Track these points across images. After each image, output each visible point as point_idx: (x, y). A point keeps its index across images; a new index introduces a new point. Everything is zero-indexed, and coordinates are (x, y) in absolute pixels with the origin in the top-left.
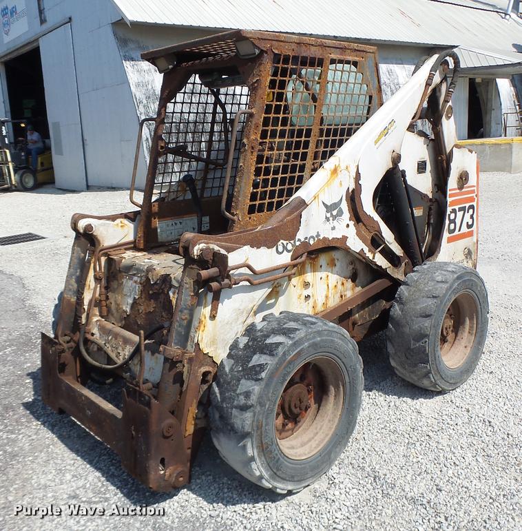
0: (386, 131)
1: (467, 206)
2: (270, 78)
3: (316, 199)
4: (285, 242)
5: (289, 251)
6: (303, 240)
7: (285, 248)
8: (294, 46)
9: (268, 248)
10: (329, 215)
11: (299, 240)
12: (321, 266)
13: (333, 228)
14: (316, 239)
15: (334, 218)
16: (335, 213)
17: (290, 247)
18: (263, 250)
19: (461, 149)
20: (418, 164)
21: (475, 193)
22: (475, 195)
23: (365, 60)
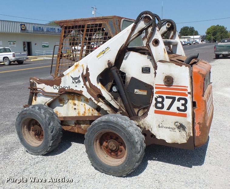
0: (104, 52)
1: (177, 97)
2: (64, 34)
3: (68, 75)
4: (56, 86)
5: (58, 89)
6: (63, 87)
7: (56, 88)
8: (73, 23)
9: (51, 86)
10: (74, 81)
11: (61, 87)
12: (82, 100)
13: (76, 86)
14: (68, 88)
15: (76, 83)
16: (77, 81)
17: (58, 88)
18: (49, 86)
19: (166, 63)
20: (142, 68)
21: (187, 91)
22: (187, 92)
23: (107, 22)
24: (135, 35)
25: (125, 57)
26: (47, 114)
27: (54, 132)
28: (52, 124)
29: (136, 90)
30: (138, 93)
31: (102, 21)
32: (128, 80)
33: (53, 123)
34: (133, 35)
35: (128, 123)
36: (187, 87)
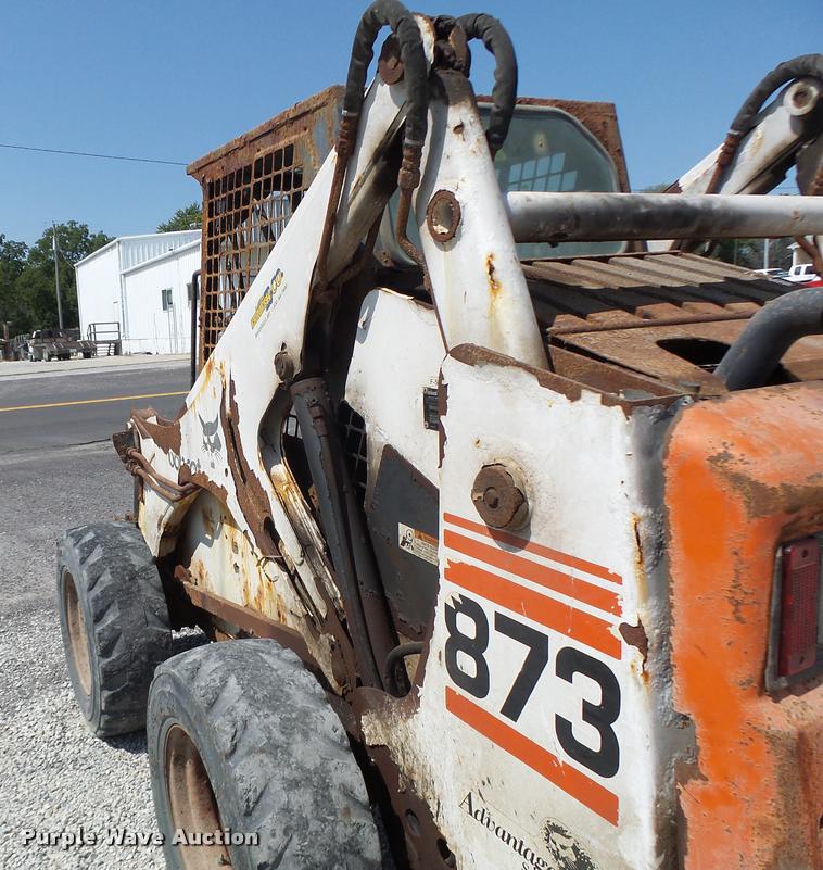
0: (267, 297)
1: (557, 642)
3: (193, 407)
4: (174, 454)
5: (177, 469)
6: (185, 461)
7: (174, 462)
8: (223, 162)
9: (164, 451)
10: (206, 439)
11: (183, 458)
13: (213, 465)
14: (197, 469)
15: (213, 447)
16: (212, 439)
17: (177, 463)
19: (489, 368)
20: (425, 396)
21: (618, 611)
22: (615, 622)
23: (311, 133)
24: (362, 181)
25: (360, 324)
26: (109, 571)
27: (115, 655)
28: (110, 618)
29: (404, 530)
30: (410, 551)
31: (296, 132)
32: (375, 461)
33: (118, 614)
34: (353, 184)
35: (267, 729)
36: (617, 579)
